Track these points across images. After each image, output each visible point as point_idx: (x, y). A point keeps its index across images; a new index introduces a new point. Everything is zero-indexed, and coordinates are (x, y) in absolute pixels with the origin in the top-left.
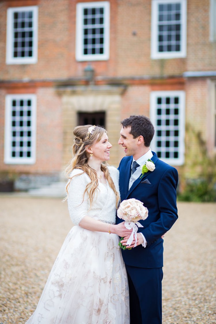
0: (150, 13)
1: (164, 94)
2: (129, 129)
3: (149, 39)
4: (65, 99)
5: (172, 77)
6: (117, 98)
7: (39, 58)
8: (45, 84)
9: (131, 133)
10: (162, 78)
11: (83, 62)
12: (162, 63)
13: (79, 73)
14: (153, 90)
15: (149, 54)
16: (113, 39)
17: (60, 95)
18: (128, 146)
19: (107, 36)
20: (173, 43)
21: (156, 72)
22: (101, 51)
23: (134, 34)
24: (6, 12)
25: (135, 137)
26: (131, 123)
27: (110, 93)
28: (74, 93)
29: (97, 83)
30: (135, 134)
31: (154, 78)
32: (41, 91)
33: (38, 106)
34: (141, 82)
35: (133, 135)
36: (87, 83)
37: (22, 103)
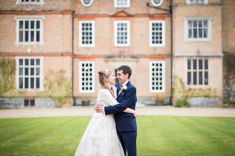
0: (148, 27)
1: (155, 62)
2: (122, 71)
3: (148, 38)
4: (110, 63)
5: (159, 55)
6: (134, 64)
7: (96, 44)
8: (99, 57)
9: (123, 73)
10: (155, 55)
11: (118, 47)
12: (155, 48)
13: (116, 52)
14: (151, 60)
15: (148, 45)
16: (132, 38)
17: (107, 62)
18: (121, 79)
19: (128, 36)
20: (159, 40)
21: (152, 52)
22: (126, 43)
23: (142, 36)
24: (78, 23)
25: (125, 75)
26: (122, 68)
27: (131, 61)
28: (115, 61)
29: (124, 57)
30: (125, 73)
31: (151, 55)
32: (97, 60)
33: (95, 66)
34: (146, 57)
35: (124, 73)
36: (120, 56)
37: (87, 65)
